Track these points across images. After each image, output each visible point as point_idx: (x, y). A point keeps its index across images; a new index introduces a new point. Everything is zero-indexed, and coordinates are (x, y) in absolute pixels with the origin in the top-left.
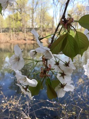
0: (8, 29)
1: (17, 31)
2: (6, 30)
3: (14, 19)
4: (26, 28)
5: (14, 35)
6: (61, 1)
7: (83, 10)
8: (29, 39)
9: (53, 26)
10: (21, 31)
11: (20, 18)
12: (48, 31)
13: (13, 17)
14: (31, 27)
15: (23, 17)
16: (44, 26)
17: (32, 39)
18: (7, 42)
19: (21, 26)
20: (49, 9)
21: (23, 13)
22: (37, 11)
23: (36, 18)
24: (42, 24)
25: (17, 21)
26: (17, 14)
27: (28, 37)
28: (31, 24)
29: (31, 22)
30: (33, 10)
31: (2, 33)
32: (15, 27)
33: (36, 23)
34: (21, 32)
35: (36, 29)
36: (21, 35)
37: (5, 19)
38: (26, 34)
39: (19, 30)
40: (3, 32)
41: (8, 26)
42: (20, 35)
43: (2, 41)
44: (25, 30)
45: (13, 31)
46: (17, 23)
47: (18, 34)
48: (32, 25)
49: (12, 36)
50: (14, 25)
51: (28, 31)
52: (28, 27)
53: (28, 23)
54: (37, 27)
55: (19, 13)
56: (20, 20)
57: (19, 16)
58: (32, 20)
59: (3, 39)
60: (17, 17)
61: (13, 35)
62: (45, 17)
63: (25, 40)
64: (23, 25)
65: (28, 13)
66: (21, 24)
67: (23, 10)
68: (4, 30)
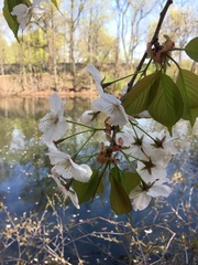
0: (17, 65)
1: (38, 71)
2: (13, 70)
3: (31, 45)
4: (58, 64)
5: (32, 80)
6: (134, 3)
7: (182, 22)
8: (63, 89)
9: (117, 58)
10: (46, 70)
11: (43, 41)
12: (105, 70)
13: (29, 39)
14: (68, 61)
15: (50, 40)
16: (97, 58)
17: (72, 87)
18: (16, 95)
19: (47, 59)
20: (107, 22)
21: (50, 31)
22: (82, 27)
23: (80, 41)
24: (92, 54)
25: (36, 48)
26: (36, 32)
27: (62, 84)
28: (68, 54)
29: (68, 49)
30: (73, 23)
31: (3, 76)
32: (33, 61)
33: (78, 53)
34: (47, 73)
35: (80, 66)
36: (47, 80)
37: (9, 44)
38: (56, 77)
39: (41, 68)
40: (6, 72)
41: (18, 60)
42: (44, 79)
43: (4, 94)
44: (55, 68)
45: (28, 71)
46: (37, 53)
47: (39, 78)
48: (72, 57)
49: (25, 81)
50: (30, 57)
51: (63, 70)
52: (62, 61)
53: (61, 53)
54: (80, 61)
55: (40, 30)
56: (44, 47)
57: (41, 37)
58: (71, 47)
59: (5, 89)
60: (38, 40)
61: (28, 79)
62: (98, 39)
63: (55, 90)
64: (50, 57)
65: (60, 30)
66: (47, 55)
67: (50, 24)
68: (7, 68)
